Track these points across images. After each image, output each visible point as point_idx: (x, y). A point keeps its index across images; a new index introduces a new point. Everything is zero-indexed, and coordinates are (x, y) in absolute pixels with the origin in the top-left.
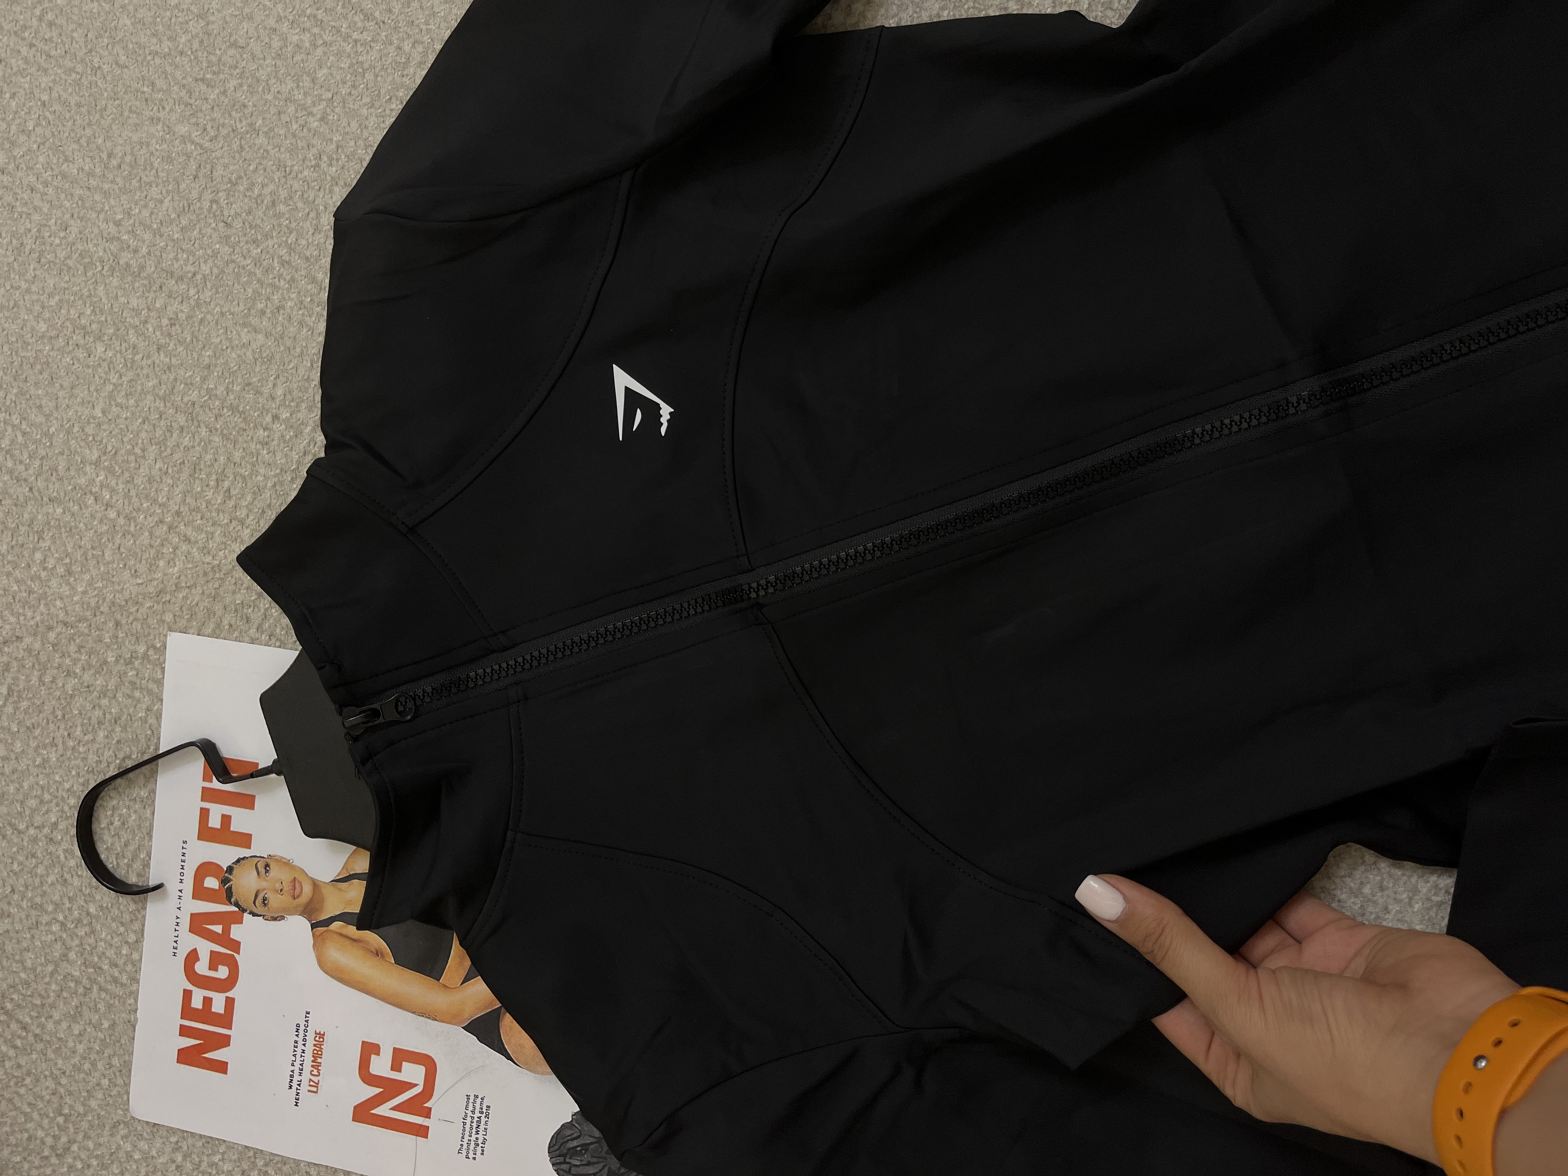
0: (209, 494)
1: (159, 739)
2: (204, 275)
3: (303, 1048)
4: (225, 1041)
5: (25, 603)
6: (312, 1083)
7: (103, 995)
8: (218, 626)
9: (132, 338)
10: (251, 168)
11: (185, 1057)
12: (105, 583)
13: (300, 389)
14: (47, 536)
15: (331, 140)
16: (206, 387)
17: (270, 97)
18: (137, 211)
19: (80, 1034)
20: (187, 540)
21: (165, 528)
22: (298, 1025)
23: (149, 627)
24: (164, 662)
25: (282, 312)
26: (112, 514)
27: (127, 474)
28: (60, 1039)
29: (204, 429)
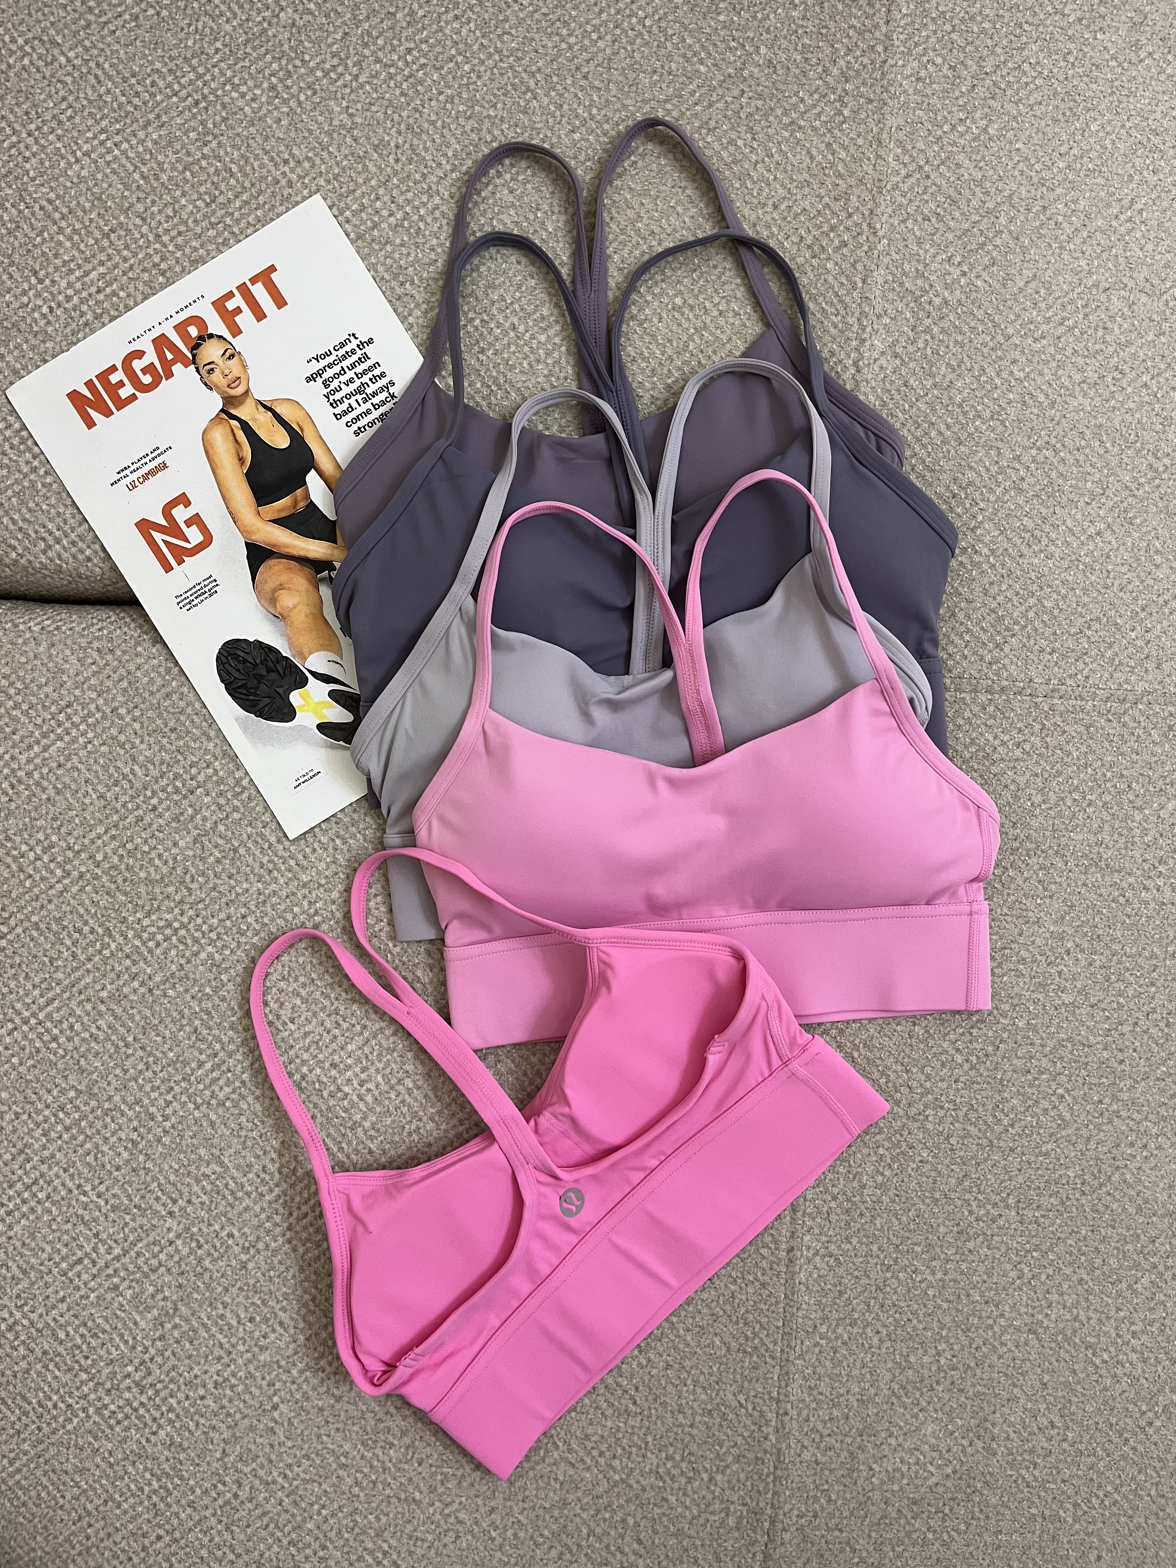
0: (932, 205)
2: (1079, 260)
10: (1136, 322)
12: (902, 103)
16: (1005, 231)
18: (1143, 229)
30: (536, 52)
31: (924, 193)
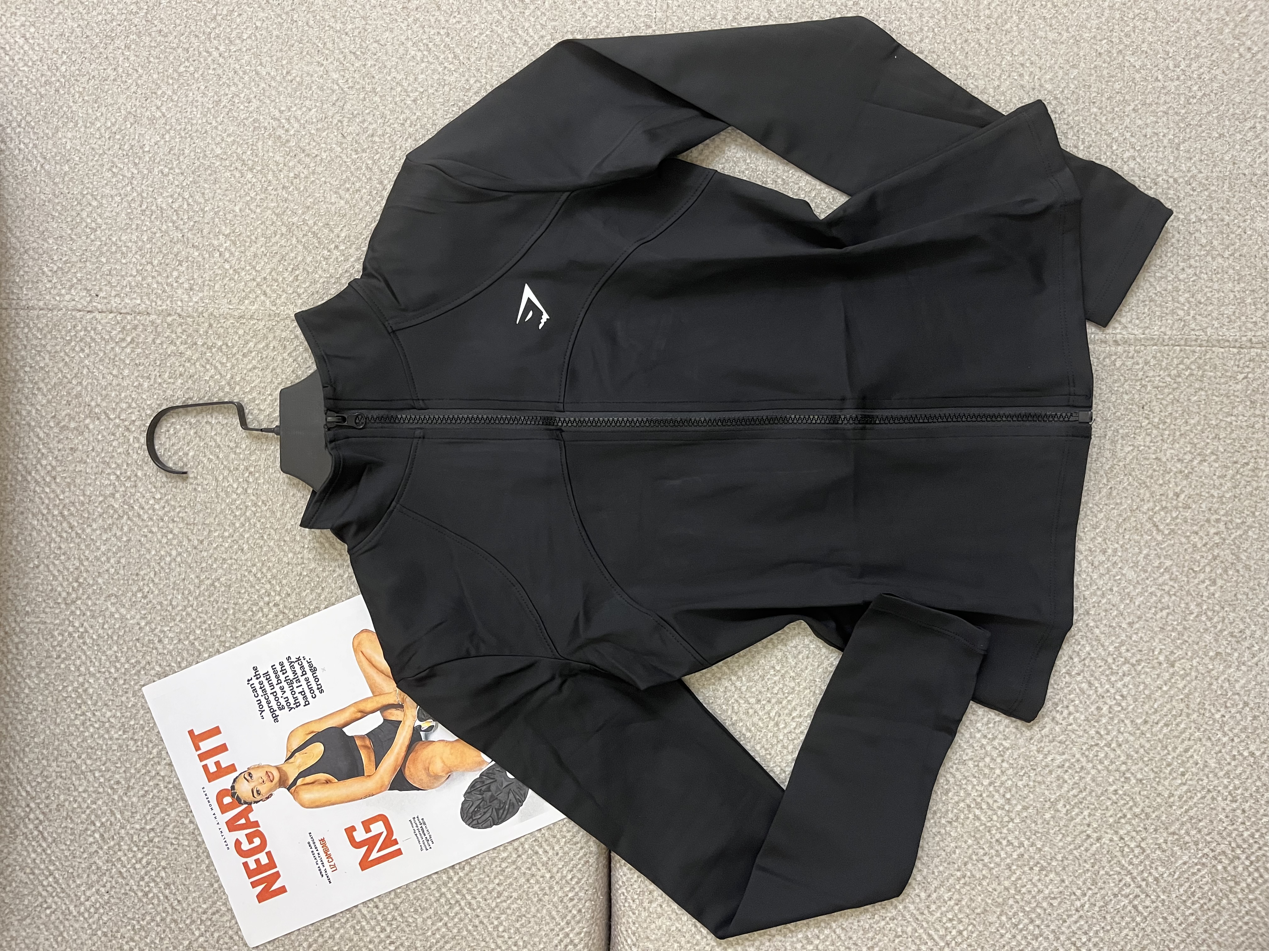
0: (286, 275)
2: (322, 158)
5: (158, 296)
9: (270, 177)
10: (367, 111)
12: (210, 301)
13: (355, 237)
14: (185, 265)
16: (303, 217)
17: (389, 78)
18: (295, 109)
19: (106, 540)
20: (265, 294)
21: (255, 284)
25: (359, 193)
26: (227, 266)
27: (243, 248)
28: (92, 540)
29: (295, 239)
30: (184, 579)
31: (276, 281)
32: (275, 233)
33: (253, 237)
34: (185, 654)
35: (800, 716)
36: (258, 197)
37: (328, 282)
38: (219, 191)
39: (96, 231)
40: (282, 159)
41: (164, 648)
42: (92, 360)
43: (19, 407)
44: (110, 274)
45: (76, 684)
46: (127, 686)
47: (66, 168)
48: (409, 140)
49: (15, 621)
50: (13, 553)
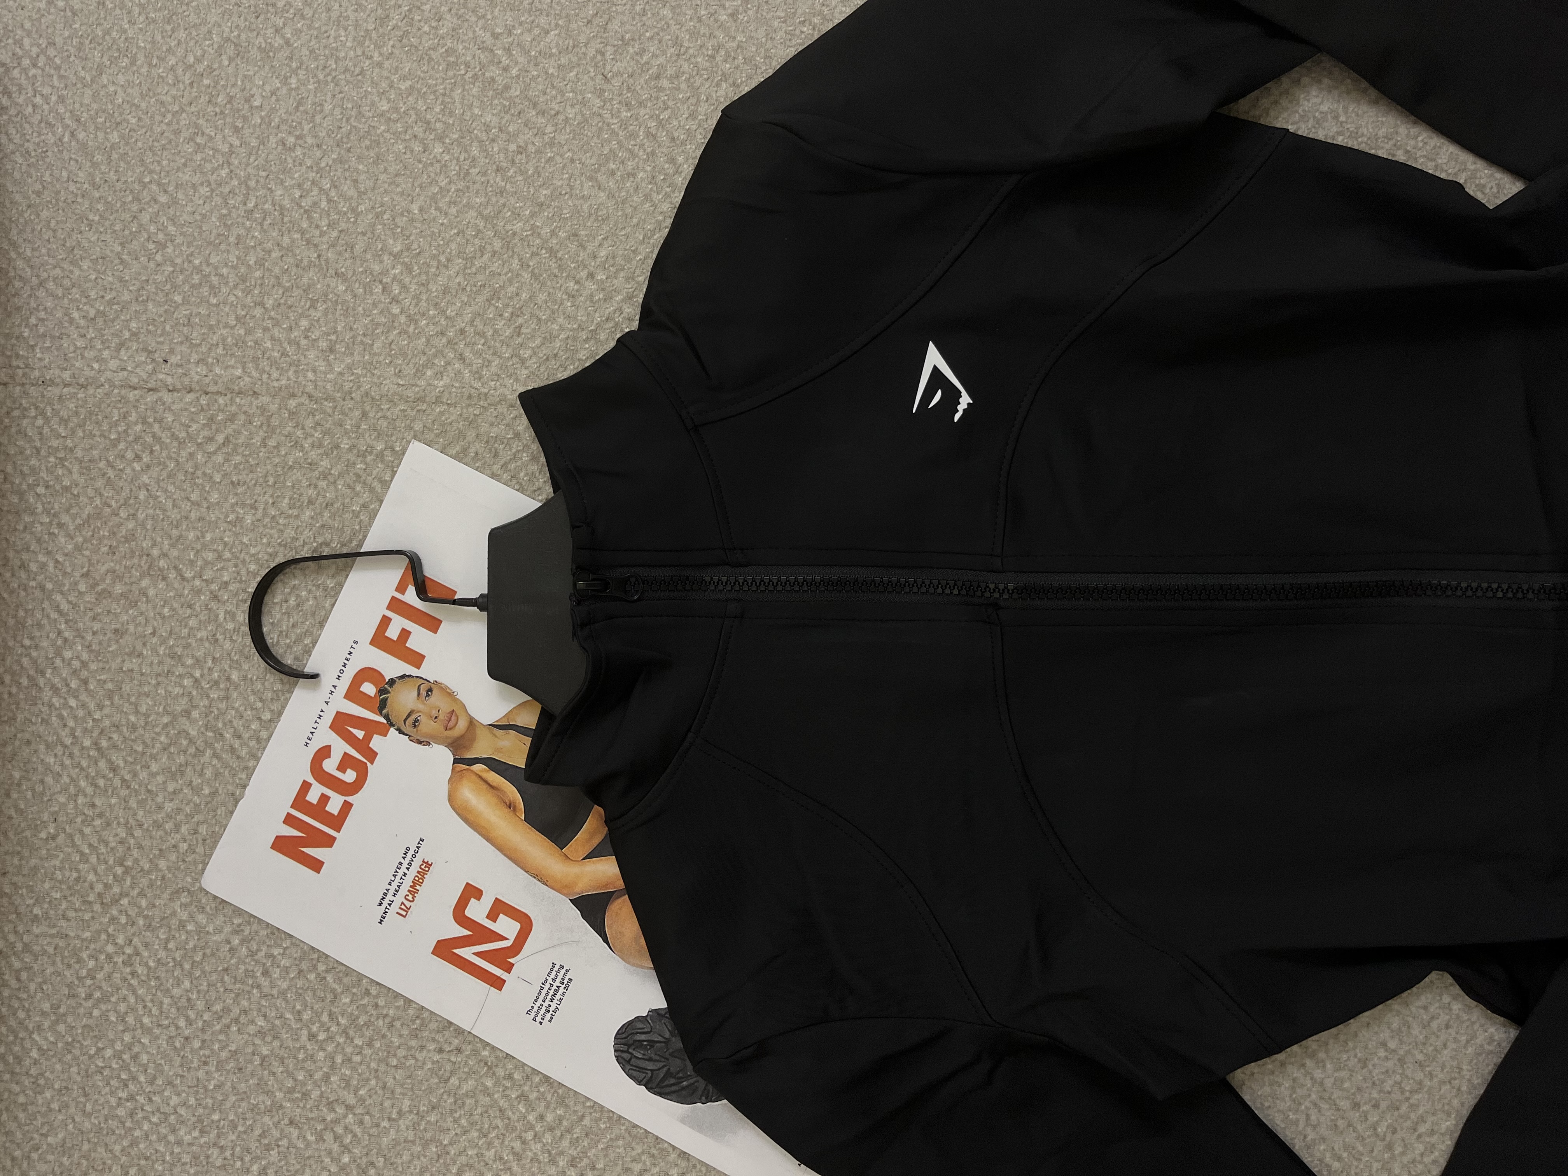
0: (500, 324)
1: (365, 537)
2: (567, 118)
3: (406, 871)
4: (329, 841)
5: (274, 363)
6: (403, 907)
7: (215, 761)
8: (465, 451)
9: (475, 151)
10: (648, 34)
11: (281, 845)
12: (364, 371)
13: (625, 257)
14: (321, 307)
15: (734, 38)
16: (532, 223)
18: (519, 31)
19: (174, 793)
20: (462, 358)
21: (444, 340)
22: (408, 849)
23: (395, 429)
24: (398, 467)
25: (632, 179)
26: (396, 310)
27: (424, 277)
28: (149, 791)
29: (516, 261)
31: (482, 335)
32: (482, 250)
33: (443, 259)
34: (309, 998)
35: (1432, 1132)
36: (453, 188)
37: (575, 339)
38: (382, 177)
39: (165, 247)
40: (495, 120)
41: (273, 985)
42: (155, 475)
43: (25, 556)
44: (189, 324)
45: (118, 1046)
46: (207, 1052)
47: (115, 137)
48: (724, 85)
49: (16, 932)
50: (12, 812)
